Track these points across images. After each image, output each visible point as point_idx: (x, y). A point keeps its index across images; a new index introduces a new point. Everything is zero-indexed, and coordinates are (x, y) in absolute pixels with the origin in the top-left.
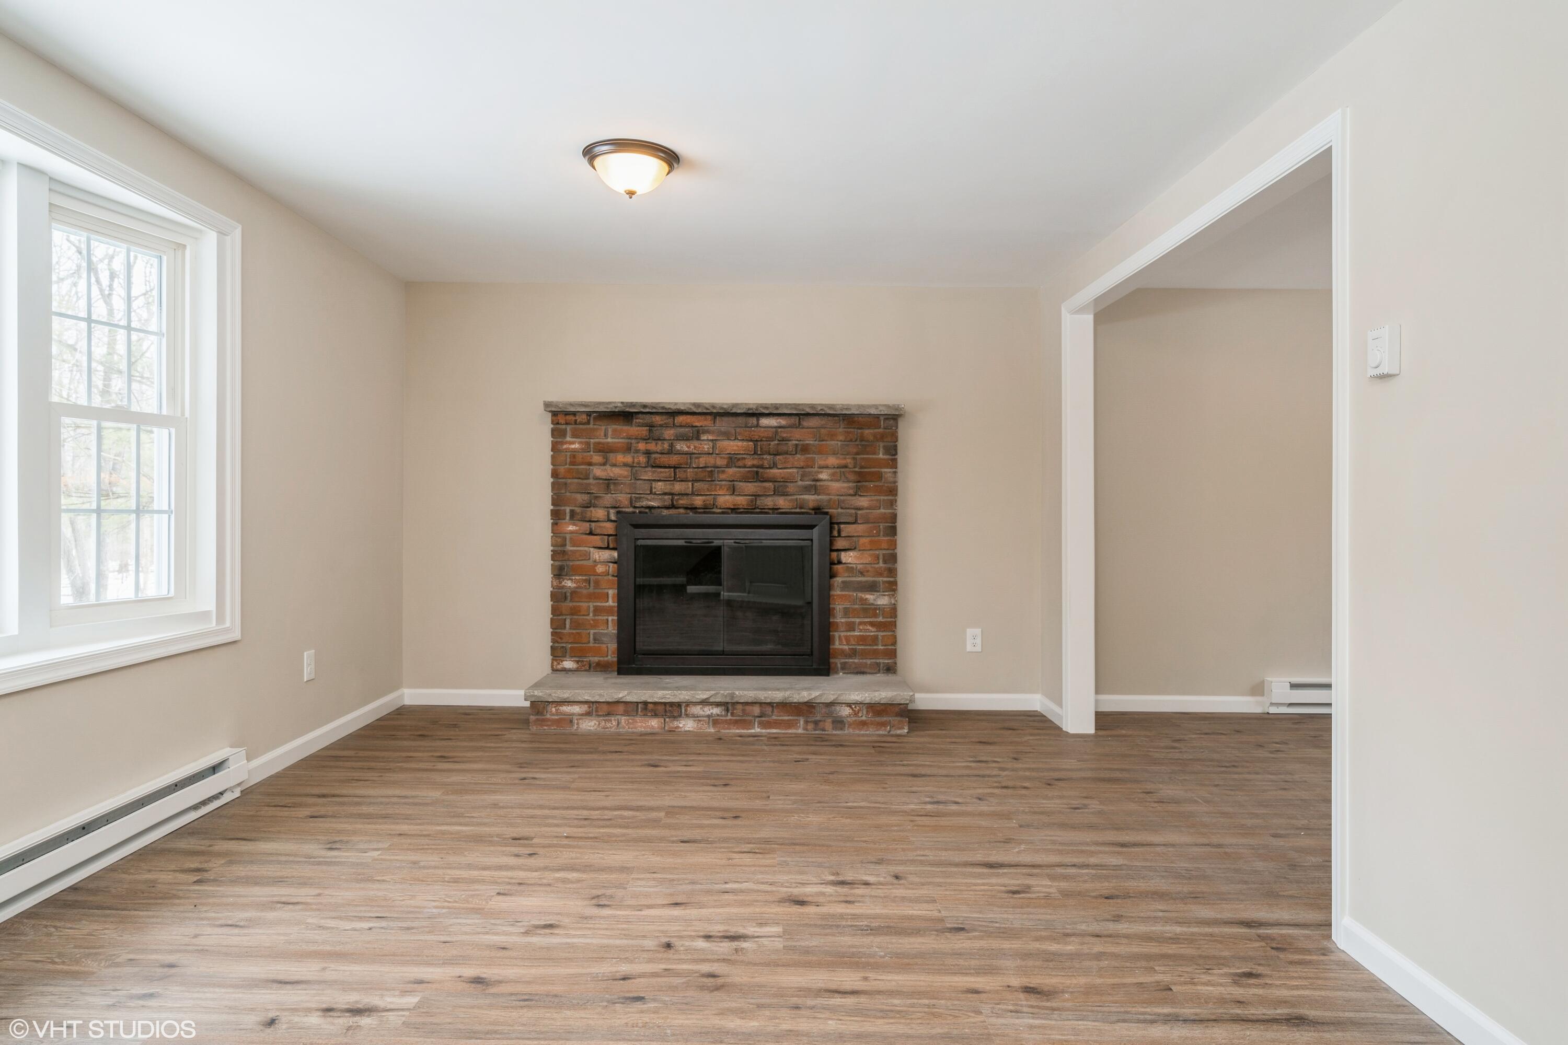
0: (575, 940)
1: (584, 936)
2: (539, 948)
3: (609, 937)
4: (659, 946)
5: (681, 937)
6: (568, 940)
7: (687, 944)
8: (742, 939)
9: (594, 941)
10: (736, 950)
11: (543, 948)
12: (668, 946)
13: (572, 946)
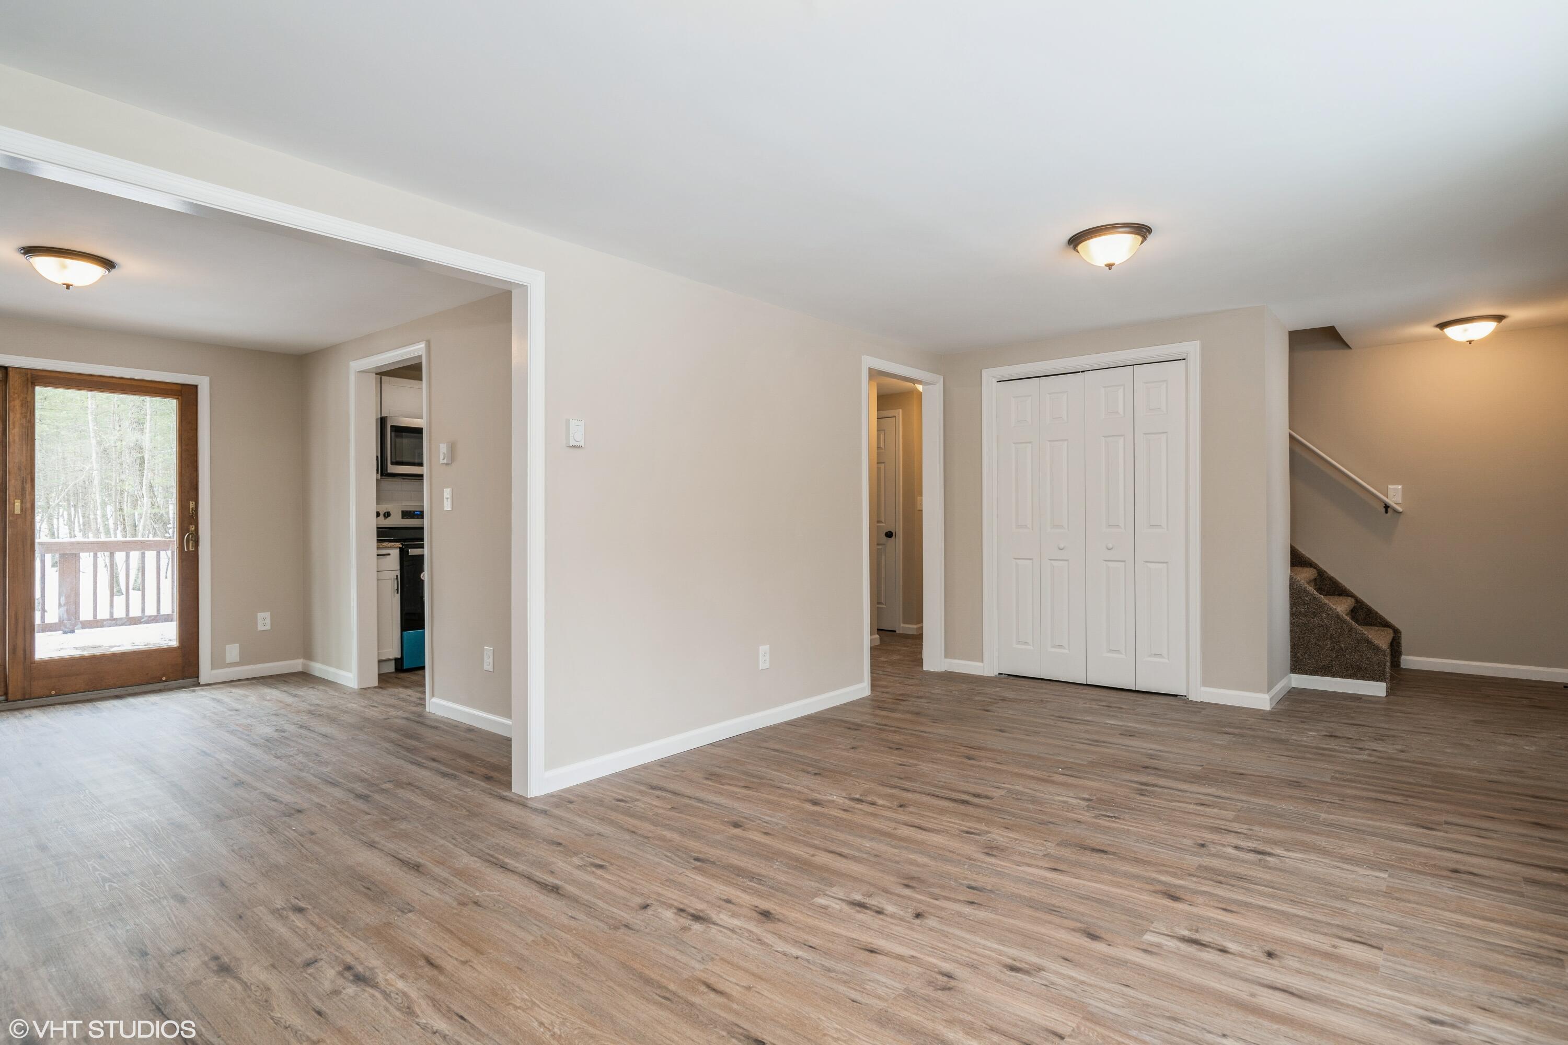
0: (995, 946)
1: (985, 947)
2: (1031, 949)
3: (962, 939)
4: (926, 918)
5: (902, 919)
6: (1001, 948)
7: (902, 913)
8: (1186, 938)
9: (978, 940)
10: (1197, 931)
11: (1028, 948)
12: (918, 916)
13: (1001, 942)
